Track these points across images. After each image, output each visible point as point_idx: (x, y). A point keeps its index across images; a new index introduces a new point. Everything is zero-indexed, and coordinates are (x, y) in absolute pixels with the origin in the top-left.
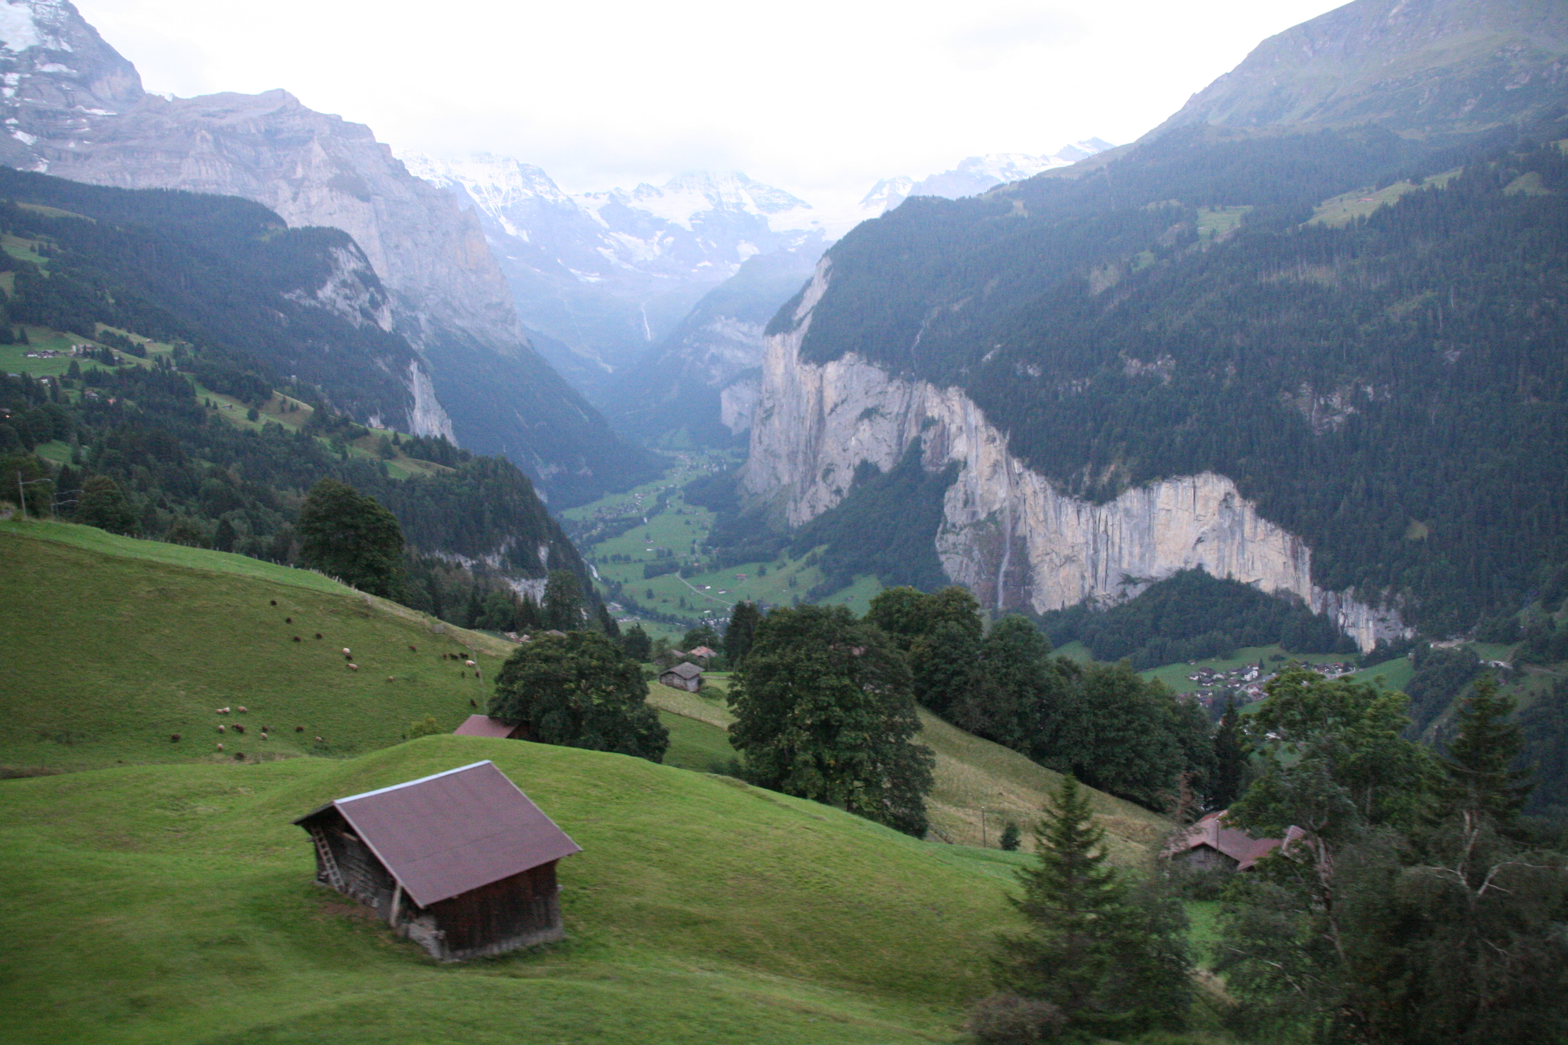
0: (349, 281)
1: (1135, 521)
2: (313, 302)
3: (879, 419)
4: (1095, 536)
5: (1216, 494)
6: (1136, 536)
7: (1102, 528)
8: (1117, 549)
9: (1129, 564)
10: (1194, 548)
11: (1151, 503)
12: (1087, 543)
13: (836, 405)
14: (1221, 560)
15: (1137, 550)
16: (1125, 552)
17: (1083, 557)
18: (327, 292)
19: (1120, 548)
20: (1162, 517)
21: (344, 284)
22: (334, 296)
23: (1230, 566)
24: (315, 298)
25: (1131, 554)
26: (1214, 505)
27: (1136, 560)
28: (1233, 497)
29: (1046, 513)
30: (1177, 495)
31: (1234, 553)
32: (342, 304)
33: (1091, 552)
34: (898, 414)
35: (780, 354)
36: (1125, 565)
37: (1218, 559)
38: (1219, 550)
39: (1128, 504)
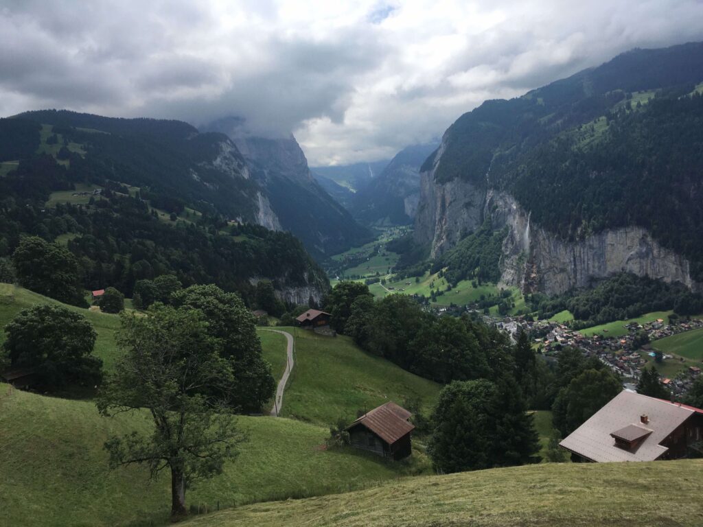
0: (228, 157)
1: (595, 251)
2: (211, 167)
3: (472, 208)
4: (574, 258)
5: (638, 235)
6: (596, 258)
7: (578, 255)
8: (586, 264)
9: (593, 271)
10: (627, 263)
11: (603, 242)
12: (570, 262)
13: (451, 202)
14: (641, 267)
15: (596, 264)
16: (590, 266)
17: (569, 268)
18: (218, 162)
19: (588, 264)
20: (609, 248)
21: (225, 158)
22: (221, 164)
23: (646, 270)
24: (212, 165)
25: (594, 267)
26: (636, 241)
27: (596, 270)
28: (647, 236)
29: (550, 249)
30: (617, 237)
31: (649, 264)
32: (224, 167)
33: (573, 267)
34: (480, 205)
35: (427, 180)
36: (591, 272)
37: (640, 267)
38: (640, 263)
39: (591, 243)
